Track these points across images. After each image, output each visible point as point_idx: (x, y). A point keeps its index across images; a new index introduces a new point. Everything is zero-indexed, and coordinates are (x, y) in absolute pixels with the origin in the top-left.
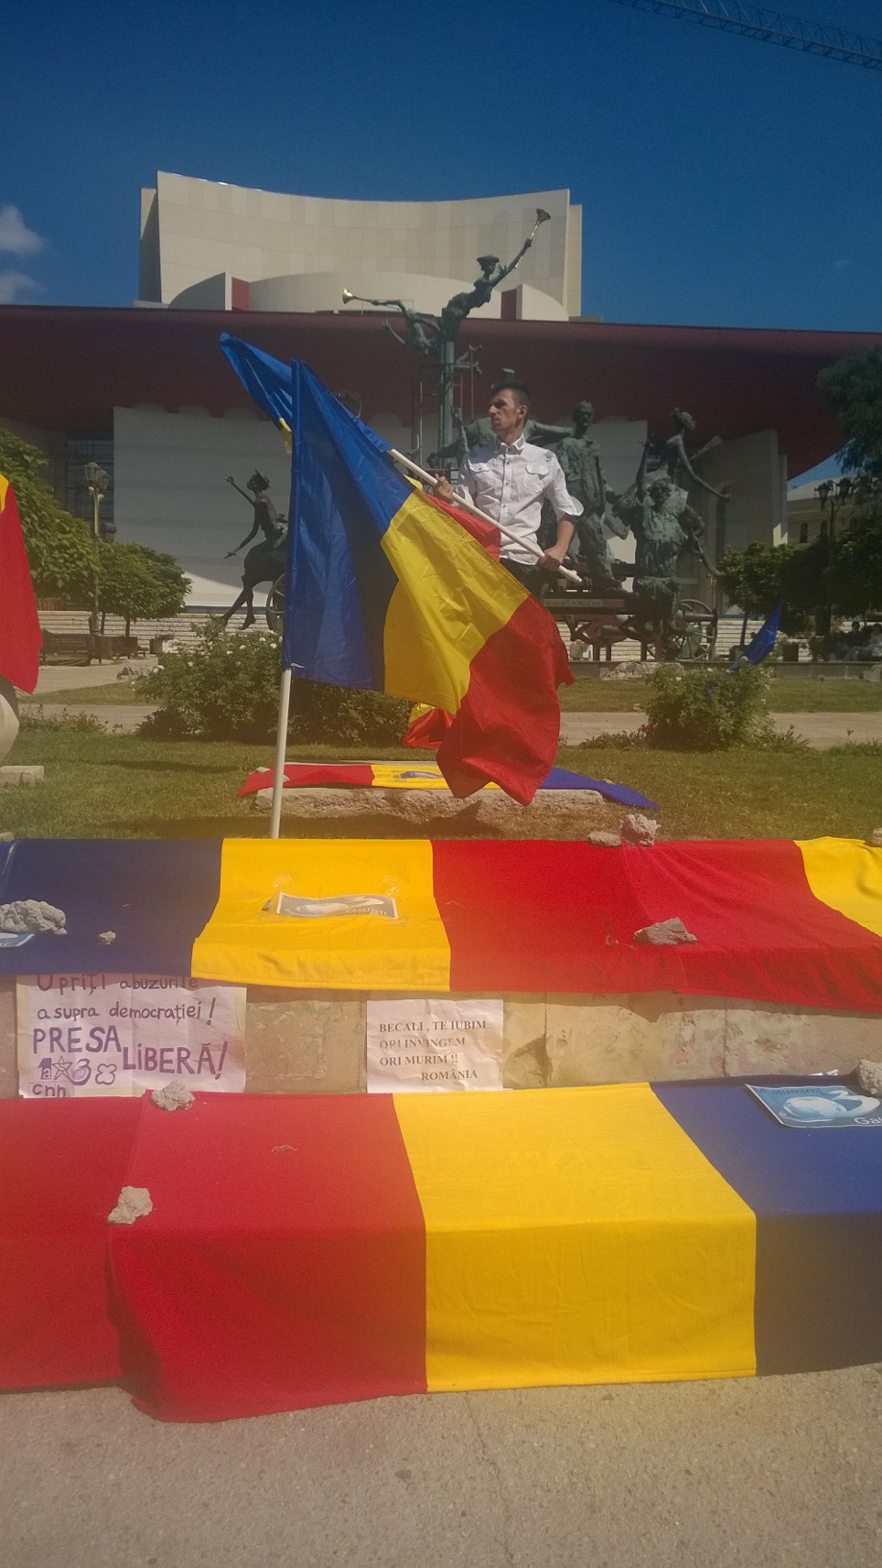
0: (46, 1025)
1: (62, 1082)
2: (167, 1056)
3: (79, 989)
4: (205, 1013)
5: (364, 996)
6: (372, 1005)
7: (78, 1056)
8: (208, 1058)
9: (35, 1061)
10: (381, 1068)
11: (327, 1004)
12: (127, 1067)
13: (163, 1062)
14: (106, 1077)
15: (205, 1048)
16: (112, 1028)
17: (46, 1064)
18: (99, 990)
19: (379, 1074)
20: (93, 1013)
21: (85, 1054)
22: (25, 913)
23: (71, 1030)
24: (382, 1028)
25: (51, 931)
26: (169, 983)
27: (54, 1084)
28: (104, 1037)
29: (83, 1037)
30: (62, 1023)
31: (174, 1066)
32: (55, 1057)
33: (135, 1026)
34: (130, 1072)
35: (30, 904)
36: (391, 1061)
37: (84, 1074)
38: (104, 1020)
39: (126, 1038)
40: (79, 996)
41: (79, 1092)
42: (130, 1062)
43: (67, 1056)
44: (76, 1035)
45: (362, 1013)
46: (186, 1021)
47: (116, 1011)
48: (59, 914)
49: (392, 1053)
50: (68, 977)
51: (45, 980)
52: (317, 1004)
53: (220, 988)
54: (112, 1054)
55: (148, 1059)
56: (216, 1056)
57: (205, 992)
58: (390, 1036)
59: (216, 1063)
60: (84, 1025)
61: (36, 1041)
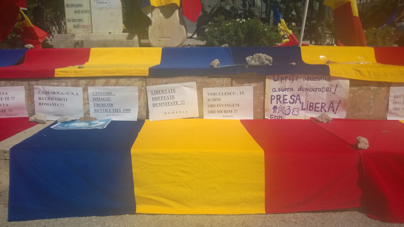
0: (275, 94)
1: (281, 114)
2: (318, 105)
3: (288, 80)
4: (333, 90)
5: (389, 85)
6: (392, 88)
7: (287, 105)
8: (332, 107)
9: (271, 107)
10: (393, 111)
11: (376, 88)
12: (303, 109)
13: (316, 107)
14: (295, 113)
15: (332, 103)
16: (298, 95)
17: (275, 108)
18: (295, 81)
19: (392, 114)
20: (292, 89)
21: (289, 104)
23: (284, 96)
24: (395, 97)
26: (321, 78)
27: (278, 114)
28: (295, 98)
29: (288, 98)
30: (281, 93)
31: (319, 109)
32: (278, 106)
33: (307, 94)
34: (303, 111)
36: (397, 109)
37: (288, 111)
38: (296, 92)
39: (303, 99)
40: (288, 83)
41: (287, 117)
42: (304, 108)
43: (283, 105)
44: (286, 97)
45: (388, 92)
46: (325, 93)
47: (300, 89)
49: (397, 106)
50: (284, 76)
51: (276, 77)
52: (372, 88)
53: (340, 81)
54: (298, 105)
55: (310, 106)
56: (335, 105)
57: (334, 82)
58: (398, 100)
59: (335, 108)
60: (288, 94)
61: (272, 99)
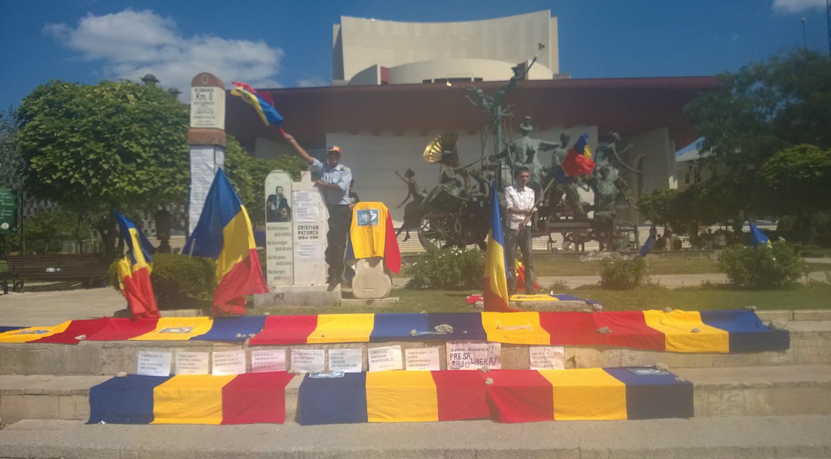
0: (453, 353)
1: (457, 366)
2: (482, 360)
3: (461, 344)
4: (491, 350)
5: (529, 346)
6: (530, 348)
7: (461, 360)
8: (491, 361)
9: (451, 362)
10: (534, 364)
11: (520, 348)
12: (472, 363)
13: (481, 362)
14: (467, 366)
15: (491, 359)
16: (468, 354)
17: (453, 362)
18: (465, 344)
19: (534, 366)
20: (464, 350)
21: (462, 360)
22: (444, 327)
23: (459, 354)
24: (534, 354)
25: (449, 332)
26: (482, 342)
27: (455, 367)
28: (467, 356)
29: (462, 355)
30: (457, 352)
31: (483, 363)
32: (456, 361)
33: (474, 353)
34: (473, 365)
35: (444, 325)
36: (536, 362)
37: (462, 365)
38: (467, 352)
39: (472, 356)
40: (461, 346)
41: (462, 369)
43: (458, 360)
44: (460, 355)
45: (529, 350)
46: (486, 352)
47: (469, 349)
48: (451, 328)
49: (536, 360)
50: (458, 341)
51: (453, 341)
52: (517, 348)
53: (494, 344)
54: (468, 360)
55: (477, 361)
56: (494, 360)
57: (491, 345)
58: (536, 356)
59: (494, 362)
60: (462, 353)
61: (451, 357)
